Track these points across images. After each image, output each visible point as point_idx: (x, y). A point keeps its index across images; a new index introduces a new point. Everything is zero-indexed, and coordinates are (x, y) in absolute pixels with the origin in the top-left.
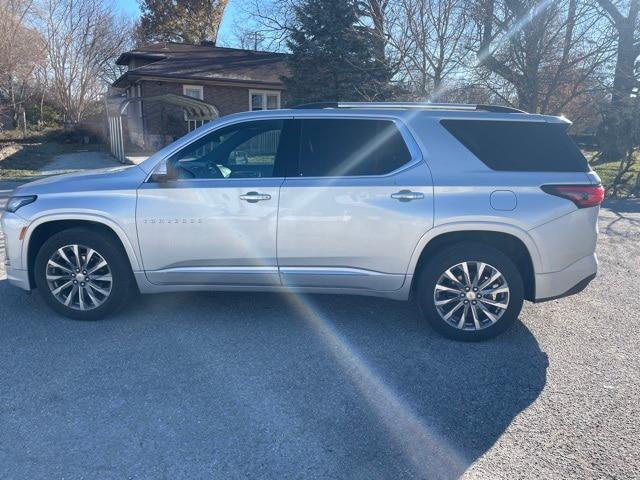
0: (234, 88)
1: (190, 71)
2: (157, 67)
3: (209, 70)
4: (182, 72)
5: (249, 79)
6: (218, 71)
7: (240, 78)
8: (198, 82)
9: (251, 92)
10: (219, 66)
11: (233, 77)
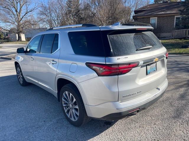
0: (169, 16)
1: (153, 13)
2: (142, 13)
3: (160, 12)
4: (150, 13)
5: (175, 12)
6: (163, 11)
7: (171, 12)
8: (155, 16)
9: (176, 17)
10: (165, 9)
11: (168, 12)
